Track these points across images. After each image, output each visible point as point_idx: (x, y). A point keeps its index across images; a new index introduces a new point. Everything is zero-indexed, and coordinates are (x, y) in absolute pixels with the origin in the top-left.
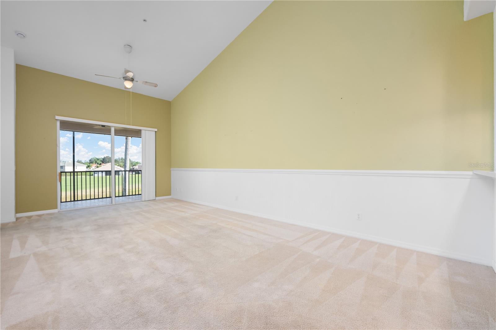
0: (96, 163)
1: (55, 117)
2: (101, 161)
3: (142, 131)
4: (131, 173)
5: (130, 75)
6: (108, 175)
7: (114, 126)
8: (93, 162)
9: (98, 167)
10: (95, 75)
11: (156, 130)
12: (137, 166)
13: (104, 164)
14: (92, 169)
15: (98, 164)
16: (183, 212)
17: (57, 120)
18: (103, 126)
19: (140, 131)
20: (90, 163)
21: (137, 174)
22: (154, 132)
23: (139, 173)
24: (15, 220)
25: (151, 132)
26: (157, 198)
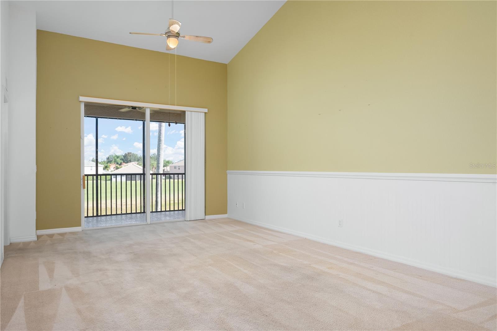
0: (115, 163)
1: (78, 98)
2: (122, 159)
3: (186, 113)
4: (164, 177)
5: (176, 28)
6: (129, 180)
7: (148, 107)
8: (111, 161)
9: (117, 168)
10: (130, 33)
11: (206, 110)
12: (169, 167)
13: (125, 164)
14: (110, 170)
15: (117, 163)
16: (251, 241)
17: (80, 101)
18: (134, 108)
19: (184, 112)
20: (107, 163)
21: (168, 178)
22: (204, 114)
23: (170, 178)
24: (36, 239)
25: (199, 113)
26: (208, 217)
